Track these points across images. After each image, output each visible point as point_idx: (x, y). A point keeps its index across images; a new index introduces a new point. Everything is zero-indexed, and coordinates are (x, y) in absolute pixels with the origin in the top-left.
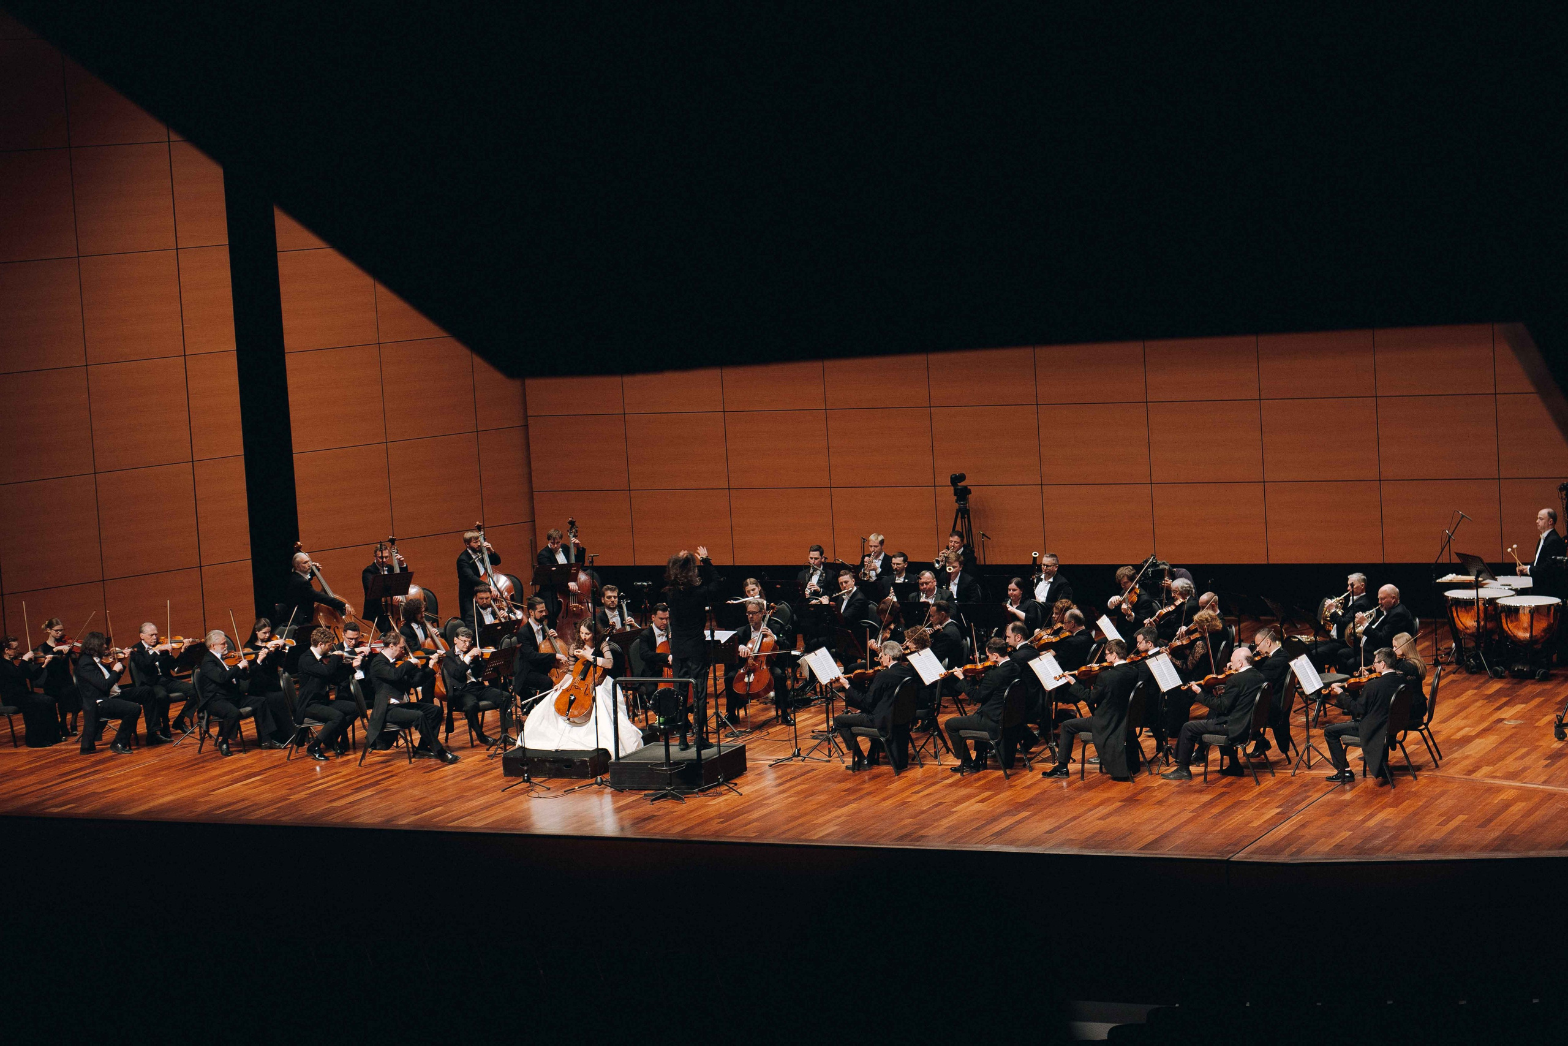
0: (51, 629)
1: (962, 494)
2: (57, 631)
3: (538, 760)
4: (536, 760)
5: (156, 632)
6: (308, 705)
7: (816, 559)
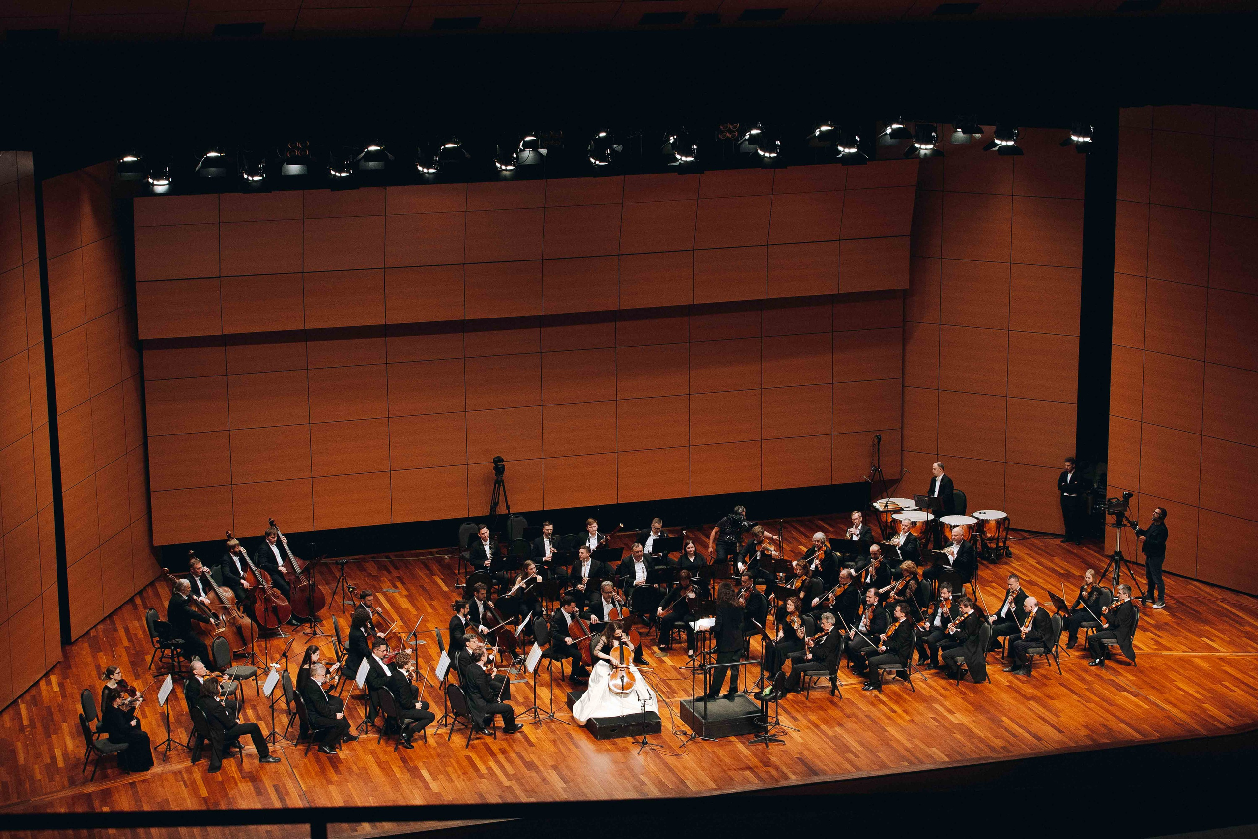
4: (623, 726)
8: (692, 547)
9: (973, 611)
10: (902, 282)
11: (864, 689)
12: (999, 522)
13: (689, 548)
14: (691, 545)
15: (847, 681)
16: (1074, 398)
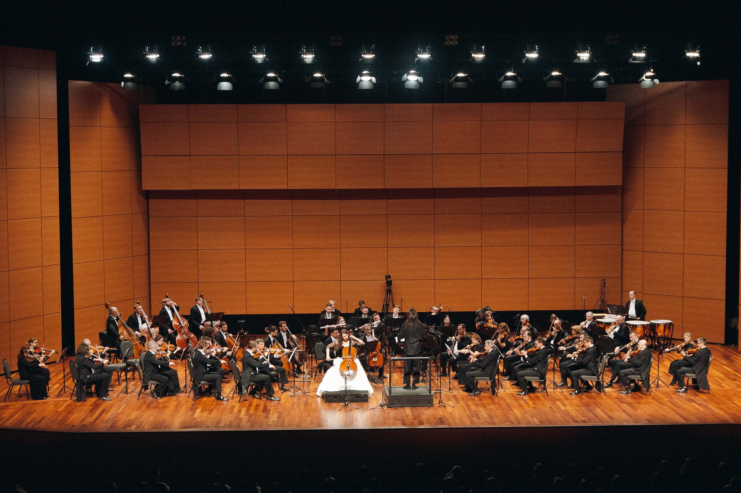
0: (32, 343)
1: (389, 283)
2: (35, 343)
3: (343, 395)
4: (342, 395)
5: (91, 343)
6: (203, 376)
7: (330, 309)
8: (448, 320)
9: (593, 345)
10: (617, 181)
11: (518, 394)
12: (665, 325)
13: (446, 320)
14: (448, 318)
15: (510, 390)
16: (724, 253)
